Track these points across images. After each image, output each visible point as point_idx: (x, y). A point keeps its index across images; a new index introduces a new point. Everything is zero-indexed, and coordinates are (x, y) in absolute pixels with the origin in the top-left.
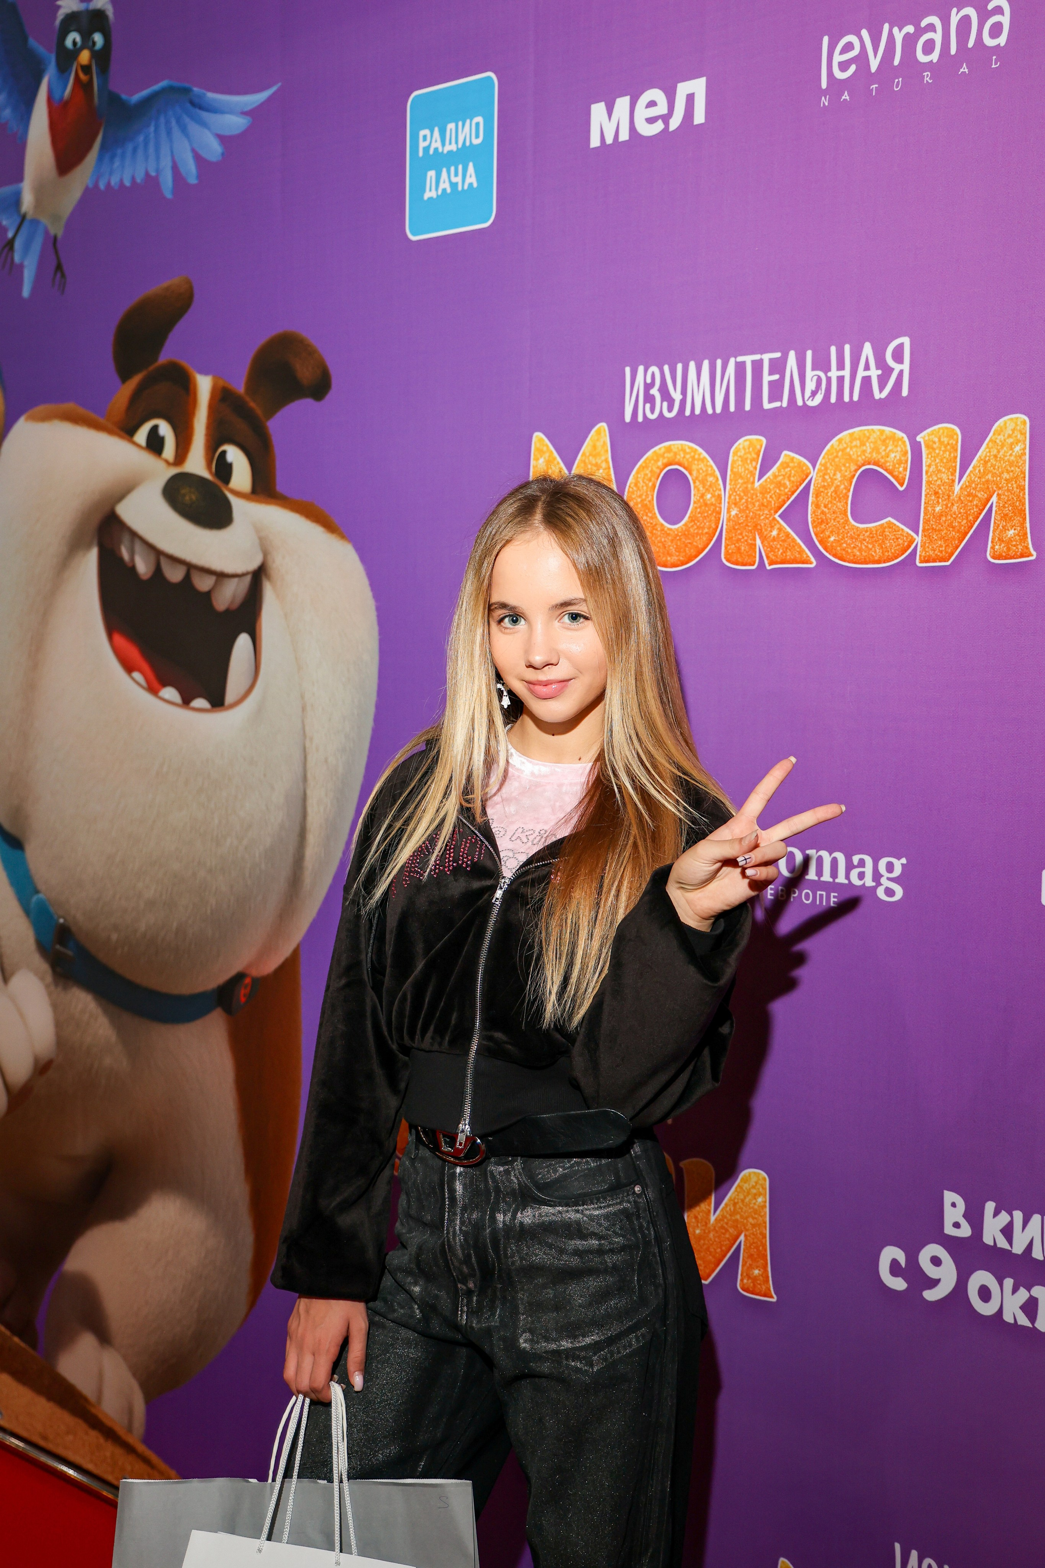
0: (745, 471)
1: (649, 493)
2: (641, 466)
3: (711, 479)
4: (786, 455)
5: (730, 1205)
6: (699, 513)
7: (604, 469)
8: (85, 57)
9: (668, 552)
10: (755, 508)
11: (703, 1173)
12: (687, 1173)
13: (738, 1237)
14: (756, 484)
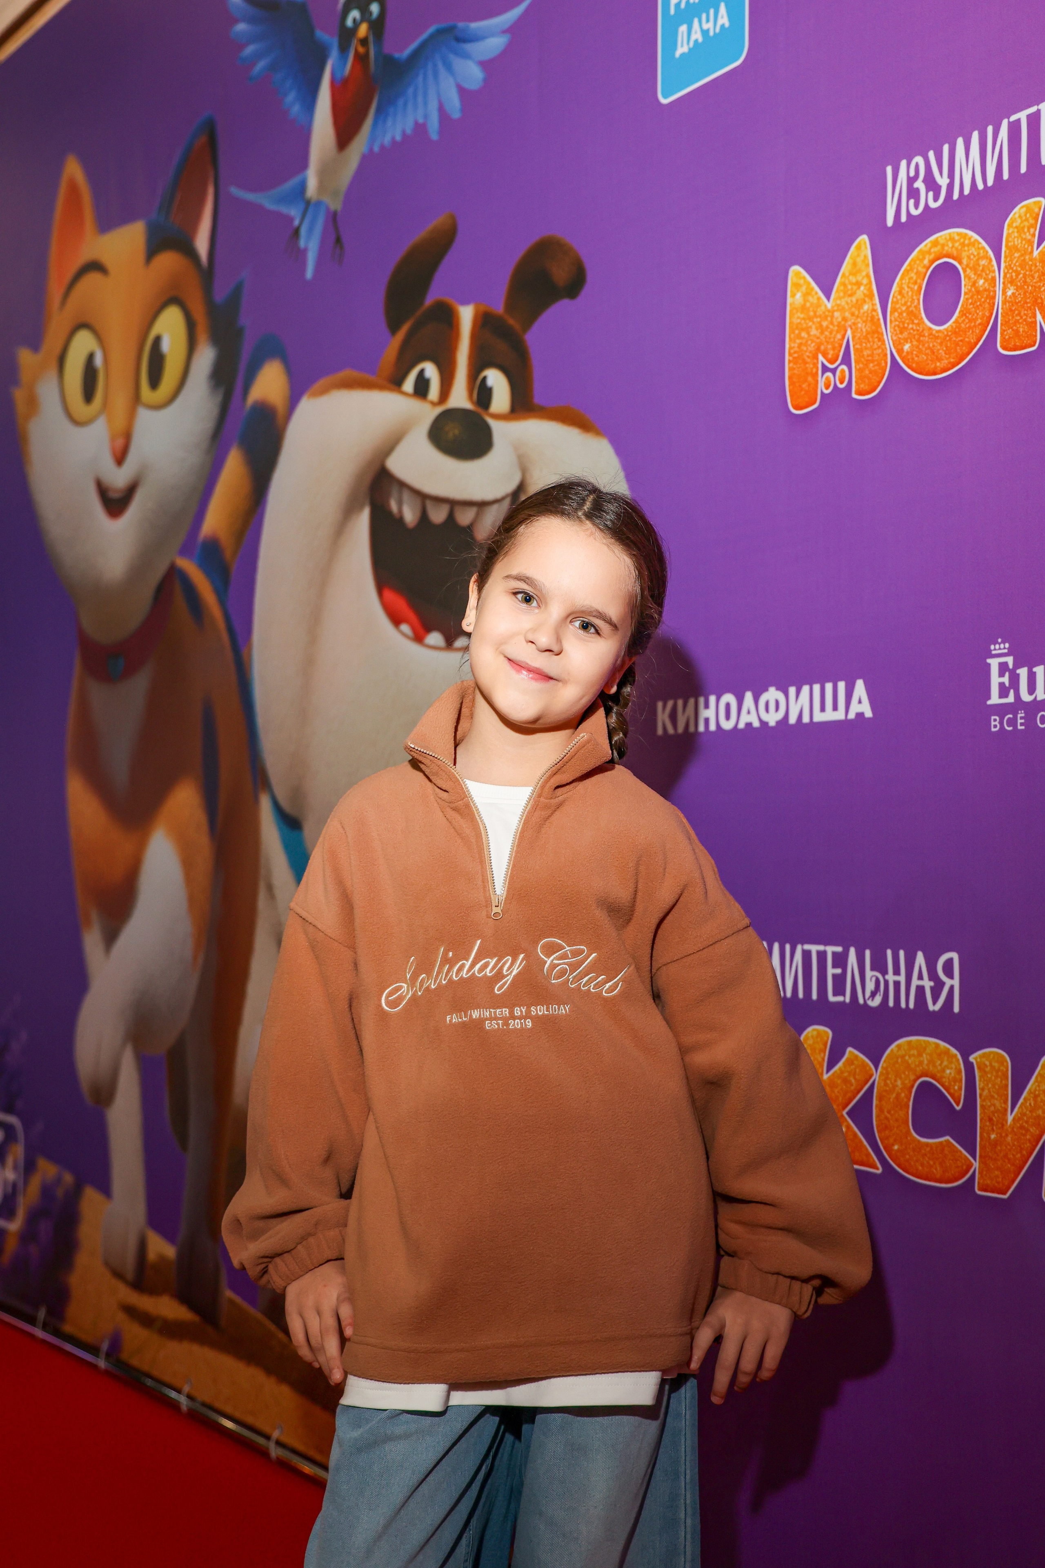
0: (1021, 243)
1: (915, 297)
2: (906, 270)
3: (983, 262)
5: (1030, 1100)
6: (971, 304)
7: (866, 285)
8: (363, 30)
9: (937, 356)
10: (1035, 281)
11: (996, 1065)
12: (979, 1068)
13: (1041, 1138)
14: (1036, 253)
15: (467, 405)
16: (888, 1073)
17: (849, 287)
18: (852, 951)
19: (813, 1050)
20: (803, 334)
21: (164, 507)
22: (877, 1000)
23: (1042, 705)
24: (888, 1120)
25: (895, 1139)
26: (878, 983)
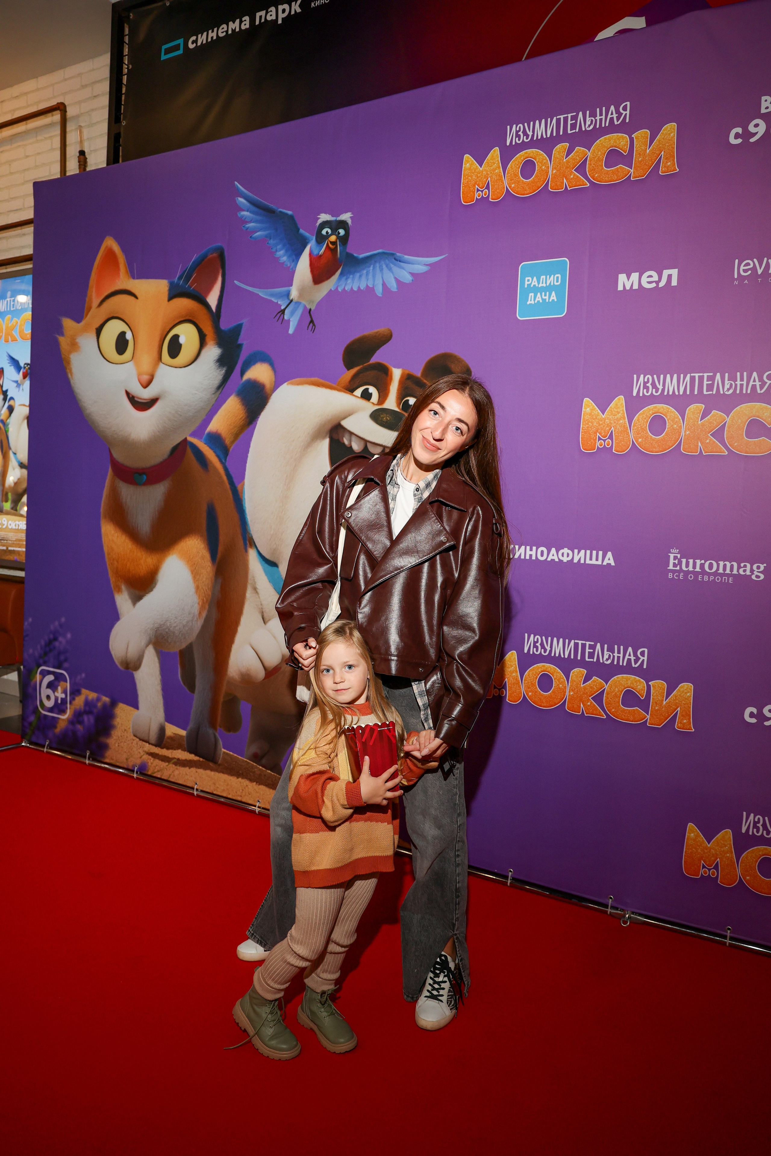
0: (694, 418)
1: (645, 424)
2: (641, 413)
3: (677, 420)
4: (714, 412)
5: (673, 697)
6: (670, 433)
7: (622, 412)
9: (654, 447)
10: (699, 431)
11: (660, 686)
12: (653, 686)
13: (676, 709)
14: (699, 422)
15: (397, 409)
16: (612, 686)
17: (614, 412)
19: (577, 676)
20: (589, 424)
21: (179, 413)
22: (609, 662)
23: (691, 572)
24: (610, 701)
25: (613, 708)
26: (610, 656)
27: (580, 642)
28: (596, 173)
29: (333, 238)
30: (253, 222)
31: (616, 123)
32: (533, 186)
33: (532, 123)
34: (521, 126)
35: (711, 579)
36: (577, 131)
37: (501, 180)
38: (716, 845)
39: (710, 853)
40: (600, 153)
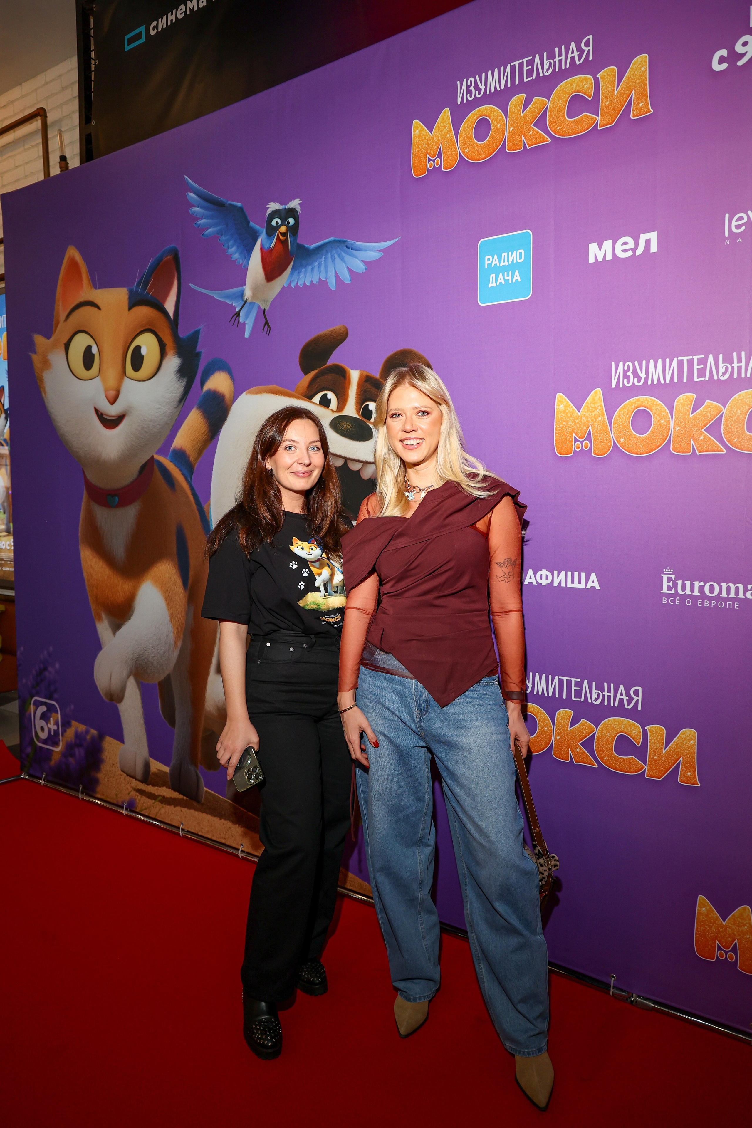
12: (649, 732)
13: (678, 759)
14: (691, 416)
15: (357, 416)
16: (603, 730)
17: (591, 408)
18: (586, 682)
19: (563, 718)
20: (564, 423)
21: (145, 429)
22: (598, 702)
23: (689, 596)
24: (602, 748)
25: (605, 756)
26: (599, 695)
27: (565, 679)
28: (558, 126)
29: (283, 229)
30: (204, 219)
31: (578, 63)
32: (488, 149)
33: (484, 75)
34: (472, 79)
35: (712, 604)
36: (534, 77)
37: (454, 145)
38: (732, 923)
39: (726, 932)
40: (560, 101)
